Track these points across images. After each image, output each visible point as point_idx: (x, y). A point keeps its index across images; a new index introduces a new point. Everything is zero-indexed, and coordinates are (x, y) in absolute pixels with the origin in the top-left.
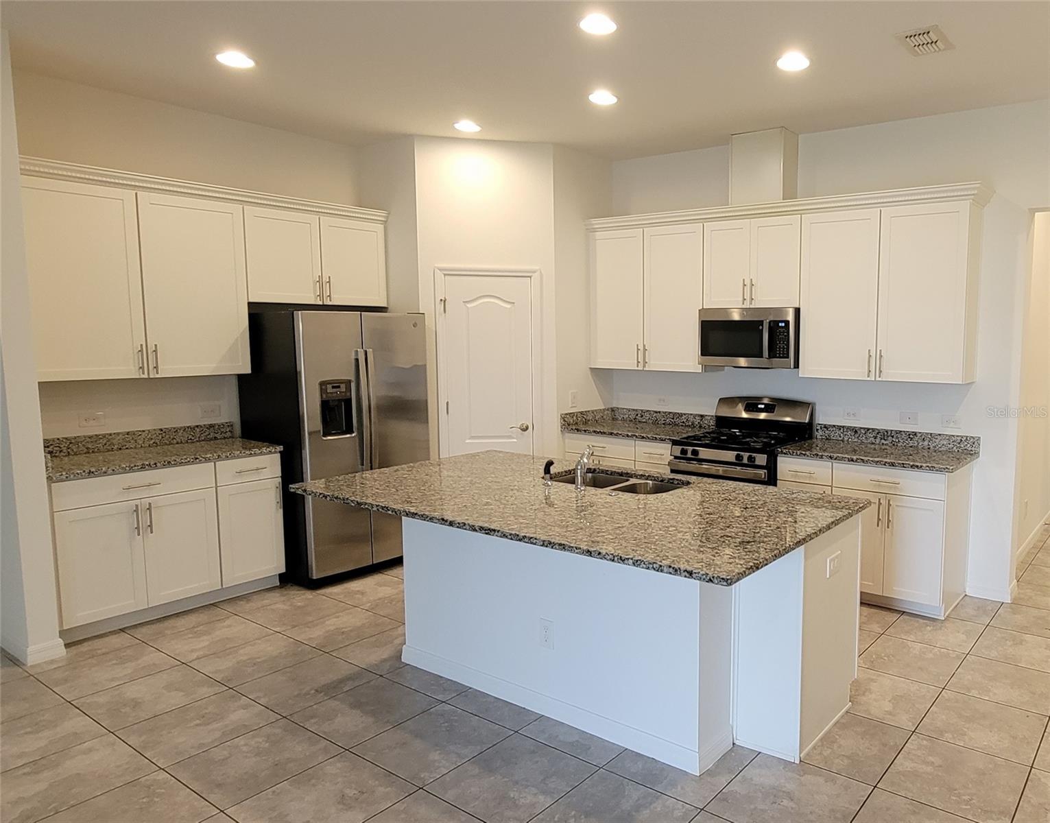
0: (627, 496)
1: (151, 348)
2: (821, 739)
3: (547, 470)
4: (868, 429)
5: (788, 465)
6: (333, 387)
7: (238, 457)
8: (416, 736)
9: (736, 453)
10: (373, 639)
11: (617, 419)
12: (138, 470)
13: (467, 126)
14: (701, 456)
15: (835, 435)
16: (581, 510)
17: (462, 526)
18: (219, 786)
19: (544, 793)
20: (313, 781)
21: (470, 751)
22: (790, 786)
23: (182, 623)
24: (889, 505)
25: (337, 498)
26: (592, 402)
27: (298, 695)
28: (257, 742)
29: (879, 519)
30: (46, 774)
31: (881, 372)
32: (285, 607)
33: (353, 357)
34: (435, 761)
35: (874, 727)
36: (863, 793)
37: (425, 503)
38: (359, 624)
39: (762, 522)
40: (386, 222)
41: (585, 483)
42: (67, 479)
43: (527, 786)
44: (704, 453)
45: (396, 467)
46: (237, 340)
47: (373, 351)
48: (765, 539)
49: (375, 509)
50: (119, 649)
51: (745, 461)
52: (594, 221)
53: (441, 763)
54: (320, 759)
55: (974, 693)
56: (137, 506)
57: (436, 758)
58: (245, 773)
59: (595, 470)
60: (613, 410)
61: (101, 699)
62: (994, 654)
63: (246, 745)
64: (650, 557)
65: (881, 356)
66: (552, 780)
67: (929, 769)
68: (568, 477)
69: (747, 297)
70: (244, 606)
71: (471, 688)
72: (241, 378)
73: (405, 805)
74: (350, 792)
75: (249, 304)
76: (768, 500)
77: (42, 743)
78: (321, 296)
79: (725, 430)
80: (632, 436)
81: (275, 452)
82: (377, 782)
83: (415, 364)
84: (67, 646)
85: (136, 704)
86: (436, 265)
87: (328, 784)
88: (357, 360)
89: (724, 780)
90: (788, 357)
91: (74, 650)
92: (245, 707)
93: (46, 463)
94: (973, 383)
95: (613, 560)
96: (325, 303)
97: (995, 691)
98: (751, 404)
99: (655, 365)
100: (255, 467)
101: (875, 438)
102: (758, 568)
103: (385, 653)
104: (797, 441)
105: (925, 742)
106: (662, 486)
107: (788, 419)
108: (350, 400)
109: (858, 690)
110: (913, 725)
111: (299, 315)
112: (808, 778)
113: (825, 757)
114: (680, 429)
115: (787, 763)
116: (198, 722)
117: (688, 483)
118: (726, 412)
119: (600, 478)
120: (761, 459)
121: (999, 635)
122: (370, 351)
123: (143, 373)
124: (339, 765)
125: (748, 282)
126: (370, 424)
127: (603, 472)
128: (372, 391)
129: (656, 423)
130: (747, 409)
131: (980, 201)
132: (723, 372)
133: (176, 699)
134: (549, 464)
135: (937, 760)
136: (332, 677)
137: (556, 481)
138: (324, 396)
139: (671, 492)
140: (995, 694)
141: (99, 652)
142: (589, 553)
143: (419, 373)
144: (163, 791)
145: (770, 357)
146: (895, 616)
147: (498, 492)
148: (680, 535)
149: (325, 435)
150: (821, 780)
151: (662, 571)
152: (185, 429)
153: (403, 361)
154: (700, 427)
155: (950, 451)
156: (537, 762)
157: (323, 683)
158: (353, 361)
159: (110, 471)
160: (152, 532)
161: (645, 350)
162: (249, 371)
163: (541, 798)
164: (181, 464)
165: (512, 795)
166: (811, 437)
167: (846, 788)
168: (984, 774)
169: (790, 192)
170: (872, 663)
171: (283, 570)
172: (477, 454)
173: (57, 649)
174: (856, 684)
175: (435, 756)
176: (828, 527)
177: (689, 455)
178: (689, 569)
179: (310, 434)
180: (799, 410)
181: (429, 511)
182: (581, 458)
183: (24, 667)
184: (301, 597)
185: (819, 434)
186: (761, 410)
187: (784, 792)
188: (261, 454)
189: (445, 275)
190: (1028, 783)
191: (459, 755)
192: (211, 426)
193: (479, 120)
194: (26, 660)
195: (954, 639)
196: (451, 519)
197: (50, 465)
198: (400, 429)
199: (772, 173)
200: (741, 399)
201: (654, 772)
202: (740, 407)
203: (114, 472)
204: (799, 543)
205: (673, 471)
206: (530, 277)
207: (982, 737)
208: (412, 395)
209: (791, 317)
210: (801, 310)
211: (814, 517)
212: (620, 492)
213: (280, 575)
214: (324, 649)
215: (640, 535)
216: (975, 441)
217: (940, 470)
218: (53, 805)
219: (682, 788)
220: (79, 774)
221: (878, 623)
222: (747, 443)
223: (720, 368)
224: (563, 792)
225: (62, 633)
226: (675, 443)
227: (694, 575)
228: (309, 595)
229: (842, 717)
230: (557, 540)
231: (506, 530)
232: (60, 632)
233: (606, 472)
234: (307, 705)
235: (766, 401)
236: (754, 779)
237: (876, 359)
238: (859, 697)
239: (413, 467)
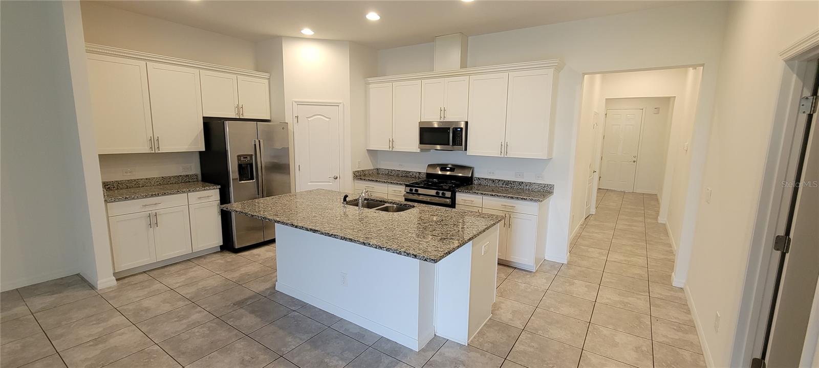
0: (384, 213)
1: (156, 138)
2: (478, 333)
3: (345, 199)
4: (500, 180)
5: (461, 197)
6: (244, 158)
7: (199, 191)
8: (280, 329)
9: (436, 191)
10: (263, 278)
11: (379, 174)
12: (150, 197)
13: (307, 32)
14: (419, 192)
15: (483, 183)
16: (361, 220)
17: (302, 228)
18: (183, 353)
19: (342, 359)
20: (229, 352)
21: (305, 337)
22: (463, 358)
23: (173, 269)
24: (510, 217)
25: (242, 212)
26: (368, 165)
27: (225, 306)
28: (203, 331)
29: (505, 224)
30: (101, 346)
31: (507, 153)
32: (222, 262)
33: (253, 143)
34: (289, 342)
35: (504, 327)
36: (499, 362)
37: (284, 216)
38: (256, 271)
39: (451, 228)
40: (269, 79)
41: (363, 206)
42: (115, 201)
43: (334, 356)
44: (421, 191)
45: (273, 197)
46: (198, 135)
47: (263, 141)
48: (453, 237)
49: (260, 218)
50: (142, 282)
51: (441, 195)
52: (369, 79)
53: (292, 343)
54: (234, 340)
55: (552, 309)
56: (149, 214)
57: (290, 340)
58: (197, 347)
59: (368, 199)
60: (377, 169)
61: (131, 307)
62: (560, 289)
63: (198, 332)
64: (395, 247)
65: (507, 145)
66: (346, 353)
67: (532, 350)
68: (355, 203)
69: (442, 116)
70: (204, 261)
71: (308, 304)
72: (201, 153)
73: (273, 365)
74: (247, 358)
75: (203, 117)
76: (453, 216)
77: (100, 329)
78: (238, 114)
79: (431, 180)
80: (387, 182)
81: (217, 189)
82: (260, 353)
83: (283, 146)
84: (117, 280)
85: (147, 310)
86: (294, 100)
87: (236, 353)
88: (255, 145)
89: (430, 354)
90: (462, 145)
91: (121, 282)
92: (200, 312)
93: (104, 194)
94: (551, 159)
95: (376, 248)
96: (241, 118)
97: (562, 309)
98: (443, 168)
99: (398, 148)
100: (207, 196)
101: (503, 184)
102: (450, 253)
103: (268, 285)
104: (464, 186)
105: (529, 335)
106: (401, 208)
107: (460, 175)
108: (252, 164)
109: (495, 308)
110: (523, 326)
111: (227, 123)
112: (472, 354)
113: (480, 342)
114: (409, 179)
115: (461, 346)
116: (176, 319)
117: (414, 207)
118: (431, 171)
119: (371, 204)
120: (448, 194)
121: (562, 280)
122: (261, 141)
123: (152, 150)
124: (242, 343)
125: (443, 109)
126: (262, 175)
127: (372, 200)
128: (263, 159)
129: (398, 176)
130: (441, 170)
131: (558, 69)
132: (429, 152)
133: (167, 308)
134: (346, 197)
135: (536, 345)
136: (242, 297)
137: (350, 205)
138: (240, 162)
139: (405, 211)
140: (562, 310)
141: (133, 283)
142: (364, 244)
143: (285, 151)
144: (156, 356)
145: (453, 145)
146: (511, 270)
147: (321, 210)
148: (410, 235)
149: (240, 181)
150: (478, 355)
151: (401, 254)
152: (174, 177)
153: (278, 146)
154: (419, 178)
155: (539, 191)
156: (339, 343)
157: (237, 300)
158: (254, 146)
159: (136, 197)
160: (157, 226)
161: (393, 141)
162: (204, 150)
163: (340, 362)
164: (171, 194)
165: (326, 361)
166: (472, 184)
167: (491, 359)
168: (559, 353)
169: (464, 65)
170: (501, 294)
171: (222, 244)
172: (313, 191)
173: (113, 282)
174: (495, 305)
175: (289, 339)
176: (484, 231)
177: (414, 192)
178: (415, 253)
179: (233, 179)
180: (466, 171)
181: (286, 220)
182: (361, 194)
183: (96, 290)
184: (230, 257)
185: (476, 182)
186: (448, 171)
187: (460, 361)
188: (210, 189)
189: (298, 104)
190: (582, 358)
191: (301, 339)
192: (187, 176)
193: (313, 28)
194: (97, 286)
195: (540, 282)
196: (296, 224)
197: (106, 194)
198: (278, 177)
199: (455, 56)
200: (439, 165)
201: (396, 349)
202: (438, 169)
203: (138, 198)
204: (470, 240)
205: (406, 200)
206: (338, 106)
207: (557, 333)
208: (283, 161)
209: (463, 125)
210: (469, 123)
211: (476, 225)
212: (380, 211)
213: (221, 246)
214: (238, 283)
215: (390, 234)
216: (552, 187)
217: (535, 201)
218: (102, 362)
219: (410, 358)
220: (116, 346)
221: (503, 273)
222: (442, 186)
223: (429, 150)
224: (351, 359)
225: (115, 274)
226: (407, 186)
227: (417, 257)
228: (234, 256)
229: (488, 321)
230: (349, 236)
231: (323, 231)
232: (113, 274)
233: (373, 200)
234: (229, 311)
235: (450, 166)
236: (446, 354)
237: (505, 147)
238: (496, 311)
239: (281, 197)
